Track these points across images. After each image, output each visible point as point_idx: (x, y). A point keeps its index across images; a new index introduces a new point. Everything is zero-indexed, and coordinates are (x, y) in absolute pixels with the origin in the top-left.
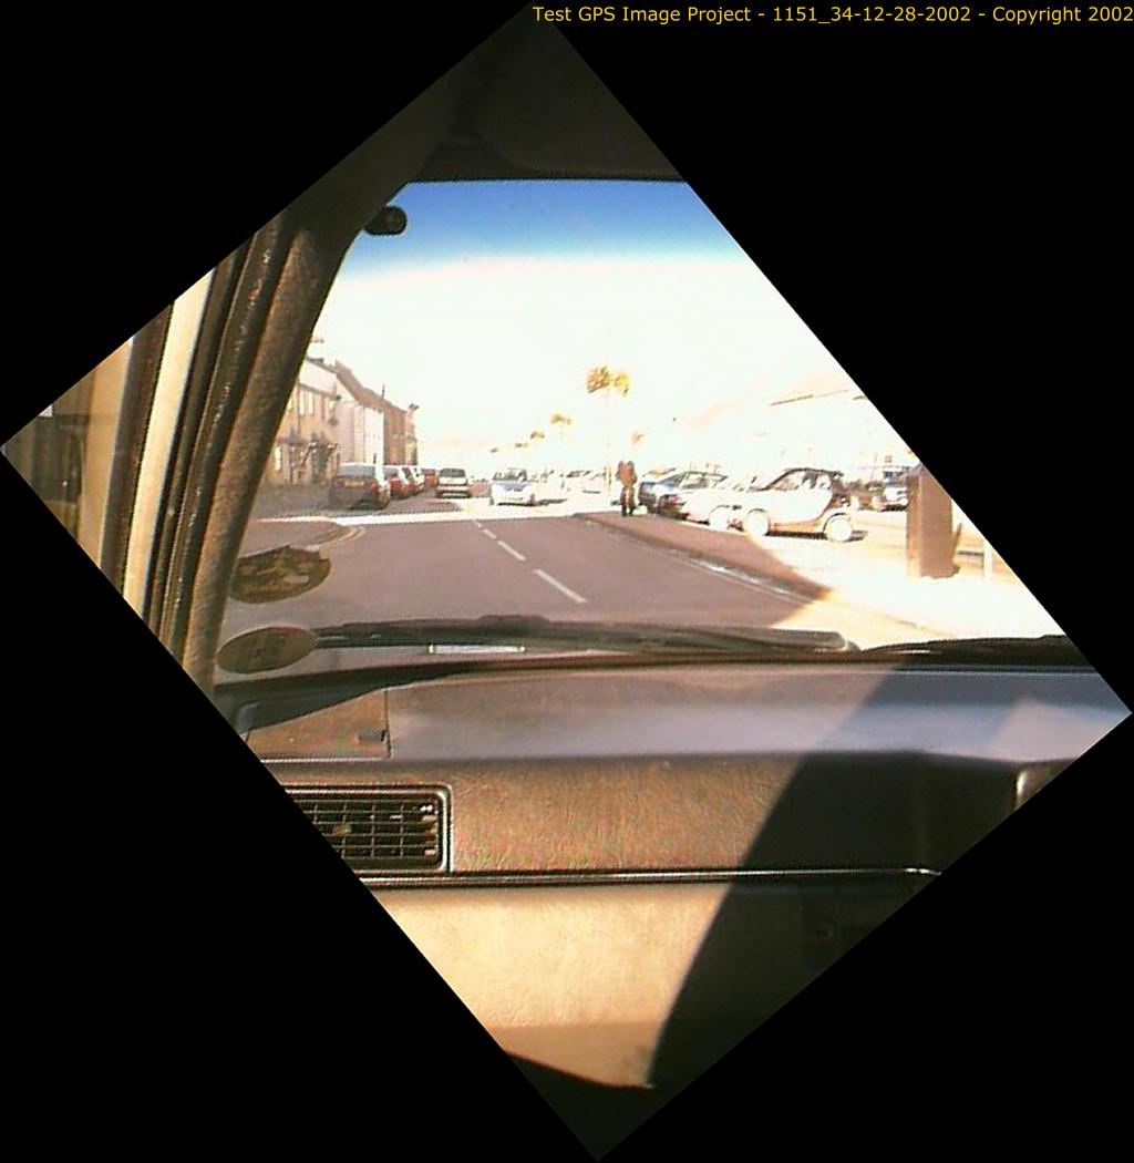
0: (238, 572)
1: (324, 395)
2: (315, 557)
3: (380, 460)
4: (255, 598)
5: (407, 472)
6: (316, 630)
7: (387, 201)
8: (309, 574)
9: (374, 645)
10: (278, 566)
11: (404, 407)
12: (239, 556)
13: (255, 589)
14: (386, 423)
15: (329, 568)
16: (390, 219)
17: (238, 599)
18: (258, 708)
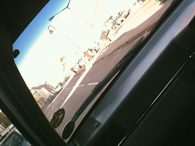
0: (52, 124)
1: (35, 93)
2: (60, 110)
3: (49, 92)
4: (58, 125)
5: (54, 91)
6: (72, 119)
7: (13, 50)
8: (62, 113)
9: (82, 112)
10: (57, 117)
11: (45, 83)
12: (50, 122)
13: (57, 124)
14: (45, 88)
15: (64, 109)
16: (16, 52)
17: (56, 128)
18: (76, 139)
